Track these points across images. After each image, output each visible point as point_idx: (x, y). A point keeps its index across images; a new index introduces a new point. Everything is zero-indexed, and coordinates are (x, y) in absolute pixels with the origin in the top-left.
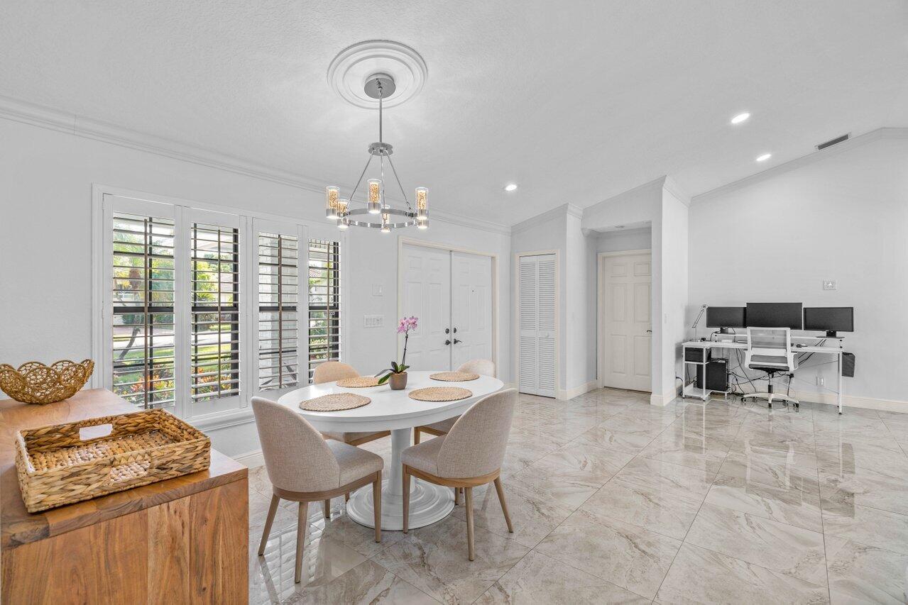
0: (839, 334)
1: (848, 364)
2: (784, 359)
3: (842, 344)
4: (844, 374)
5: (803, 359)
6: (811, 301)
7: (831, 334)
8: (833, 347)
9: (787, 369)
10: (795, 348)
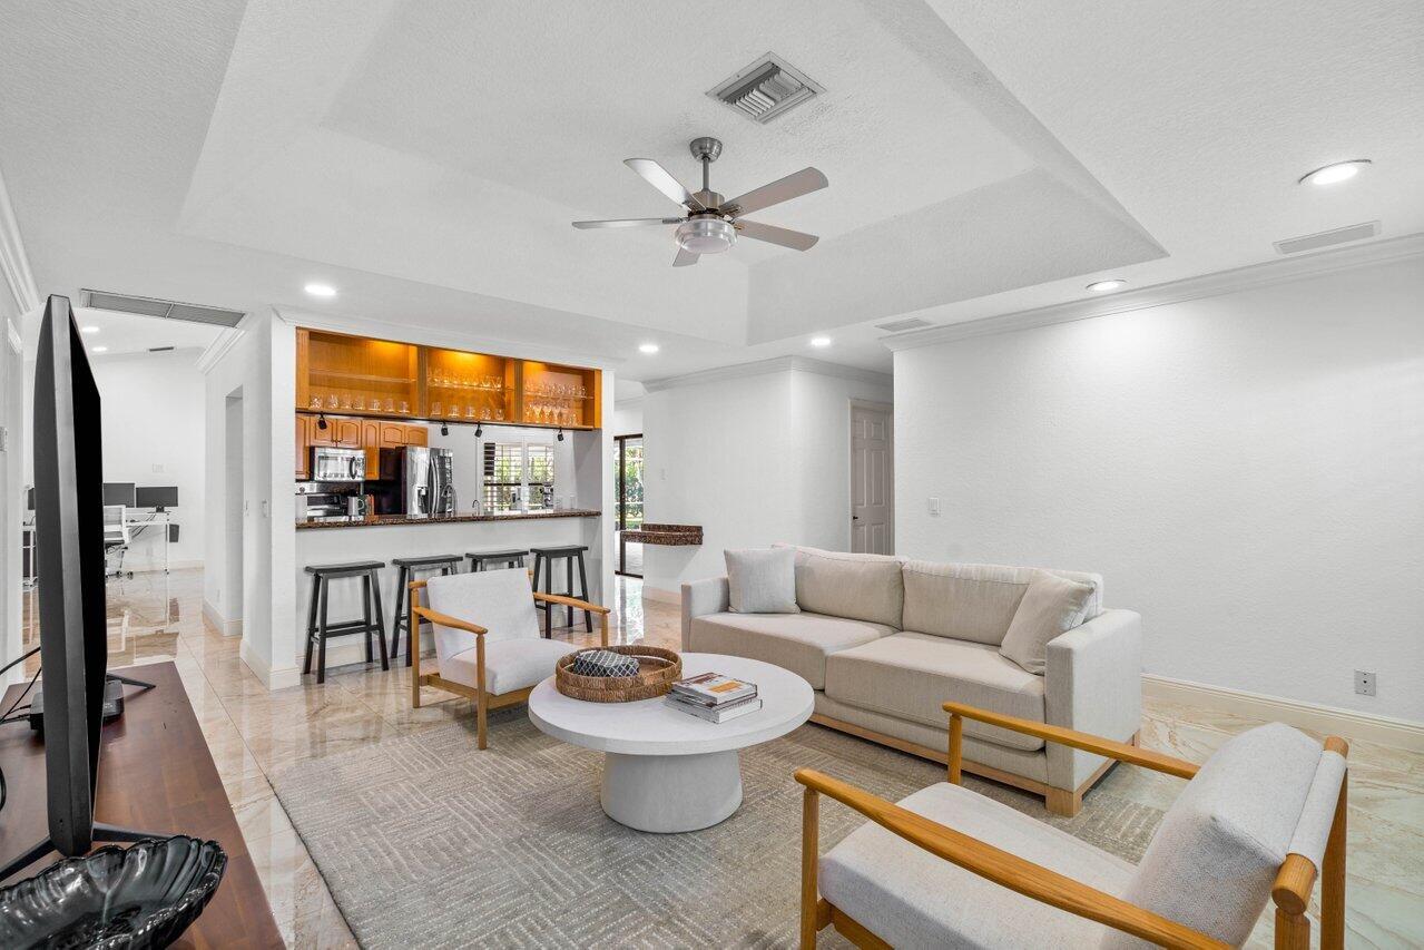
0: (166, 509)
1: (174, 533)
2: (120, 534)
3: (169, 517)
4: (171, 541)
5: (137, 532)
6: (141, 482)
7: (160, 510)
8: (162, 520)
9: (123, 542)
10: (130, 524)
